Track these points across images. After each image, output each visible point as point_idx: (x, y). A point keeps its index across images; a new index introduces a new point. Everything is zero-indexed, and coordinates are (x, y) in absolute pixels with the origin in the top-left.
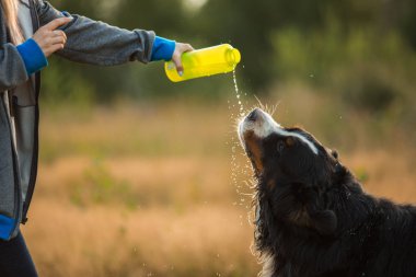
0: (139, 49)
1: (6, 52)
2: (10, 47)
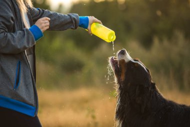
1: (26, 33)
2: (27, 30)
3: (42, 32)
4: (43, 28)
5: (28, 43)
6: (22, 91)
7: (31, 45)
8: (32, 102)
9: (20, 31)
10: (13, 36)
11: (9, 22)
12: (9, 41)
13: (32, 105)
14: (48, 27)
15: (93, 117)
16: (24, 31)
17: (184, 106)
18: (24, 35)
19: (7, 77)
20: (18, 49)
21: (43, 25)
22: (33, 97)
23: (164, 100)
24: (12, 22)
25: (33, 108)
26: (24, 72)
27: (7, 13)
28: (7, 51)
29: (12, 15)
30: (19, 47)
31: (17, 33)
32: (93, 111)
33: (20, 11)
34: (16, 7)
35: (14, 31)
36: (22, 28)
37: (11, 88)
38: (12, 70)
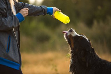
2: (14, 16)
3: (24, 17)
4: (24, 15)
5: (15, 24)
7: (17, 26)
8: (18, 60)
9: (10, 17)
10: (5, 19)
11: (3, 11)
12: (3, 22)
13: (17, 63)
14: (27, 14)
15: (56, 70)
16: (12, 16)
18: (13, 19)
20: (9, 28)
21: (25, 13)
23: (100, 59)
24: (5, 11)
25: (18, 64)
26: (12, 42)
27: (2, 5)
29: (5, 7)
30: (9, 27)
31: (8, 18)
32: (56, 66)
33: (10, 4)
35: (6, 17)
36: (11, 15)
38: (5, 41)
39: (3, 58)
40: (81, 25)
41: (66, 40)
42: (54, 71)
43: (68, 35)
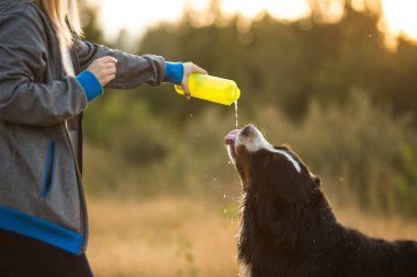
0: (152, 79)
1: (70, 85)
2: (72, 79)
3: (102, 85)
4: (103, 77)
5: (74, 107)
6: (58, 202)
7: (78, 111)
8: (77, 224)
9: (58, 82)
10: (44, 90)
11: (39, 62)
12: (37, 99)
13: (74, 230)
14: (113, 76)
15: (190, 258)
16: (65, 81)
17: (381, 241)
18: (67, 88)
19: (27, 171)
20: (54, 117)
21: (105, 71)
22: (77, 215)
24: (44, 63)
25: (78, 237)
26: (61, 164)
27: (35, 45)
28: (31, 120)
29: (43, 48)
30: (56, 113)
31: (51, 85)
32: (189, 245)
33: (58, 42)
34: (52, 34)
35: (46, 81)
36: (60, 75)
37: (36, 196)
38: (39, 159)
39: (30, 213)
40: (271, 113)
41: (233, 161)
42: (182, 262)
43: (237, 144)
